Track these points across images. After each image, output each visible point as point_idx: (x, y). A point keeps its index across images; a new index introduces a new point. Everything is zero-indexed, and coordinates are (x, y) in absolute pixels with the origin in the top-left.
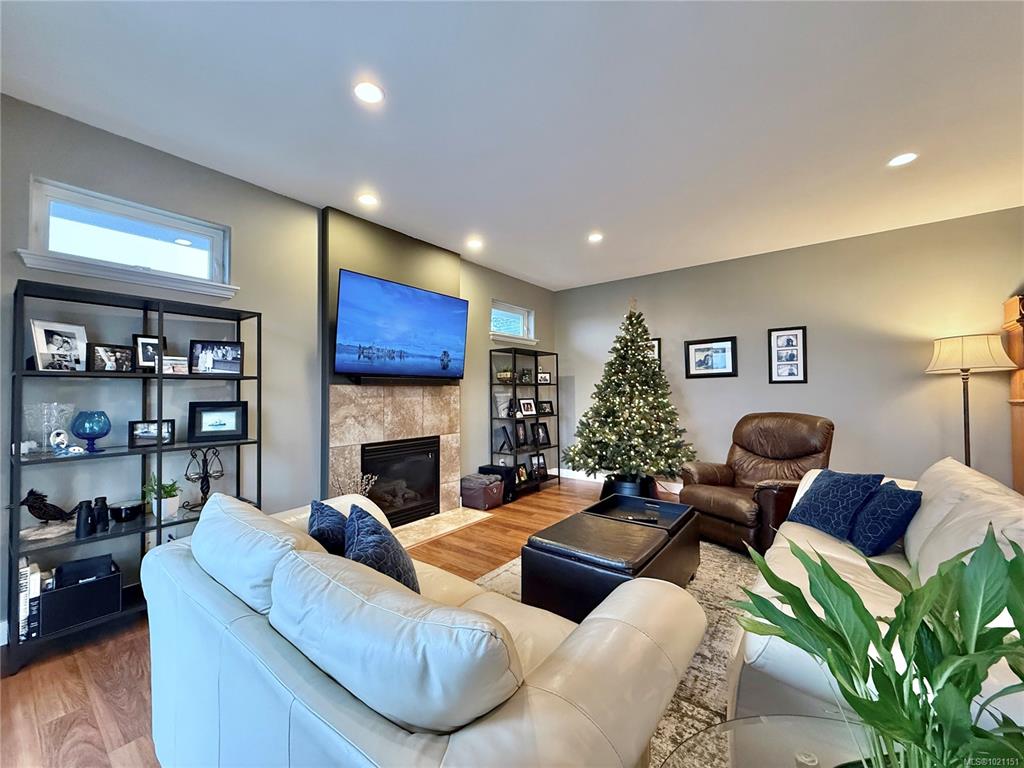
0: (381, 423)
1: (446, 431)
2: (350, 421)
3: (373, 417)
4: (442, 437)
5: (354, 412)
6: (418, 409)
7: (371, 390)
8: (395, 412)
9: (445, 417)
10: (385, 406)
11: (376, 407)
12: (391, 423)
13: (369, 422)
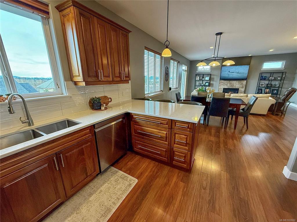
0: (227, 85)
4: (240, 89)
6: (235, 84)
8: (230, 84)
9: (241, 86)
11: (227, 83)
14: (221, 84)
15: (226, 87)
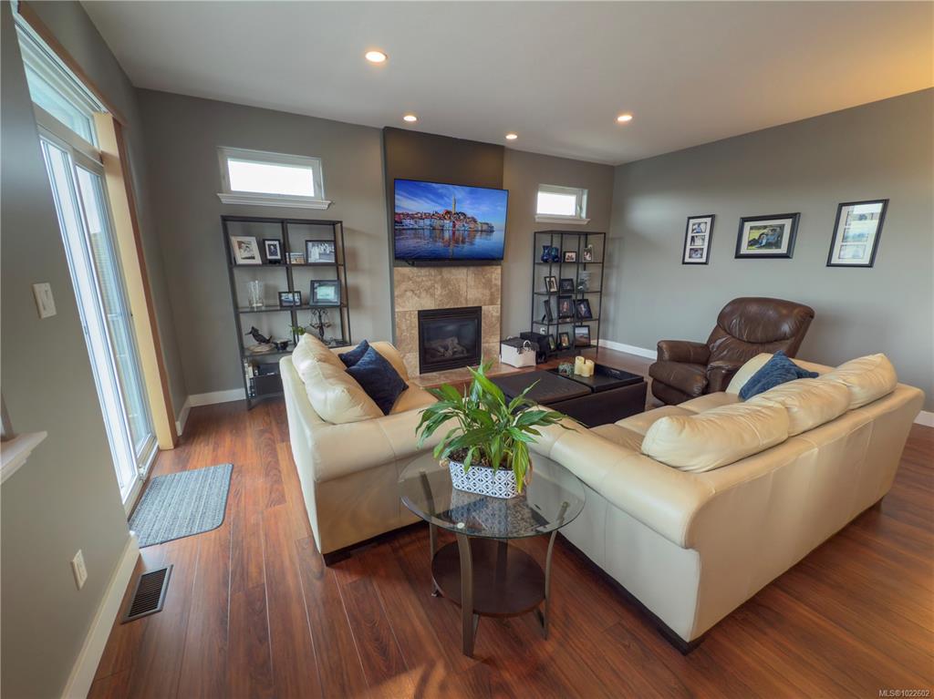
0: (432, 295)
1: (487, 303)
2: (409, 294)
3: (427, 291)
4: (483, 308)
5: (413, 287)
6: (463, 285)
7: (424, 271)
8: (443, 287)
9: (487, 292)
10: (436, 282)
11: (429, 283)
12: (441, 295)
13: (423, 294)
14: (403, 286)
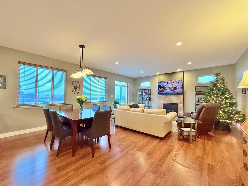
3: (165, 99)
4: (178, 104)
5: (162, 98)
6: (173, 99)
7: (164, 96)
9: (179, 101)
12: (168, 100)
14: (160, 99)
15: (165, 102)
